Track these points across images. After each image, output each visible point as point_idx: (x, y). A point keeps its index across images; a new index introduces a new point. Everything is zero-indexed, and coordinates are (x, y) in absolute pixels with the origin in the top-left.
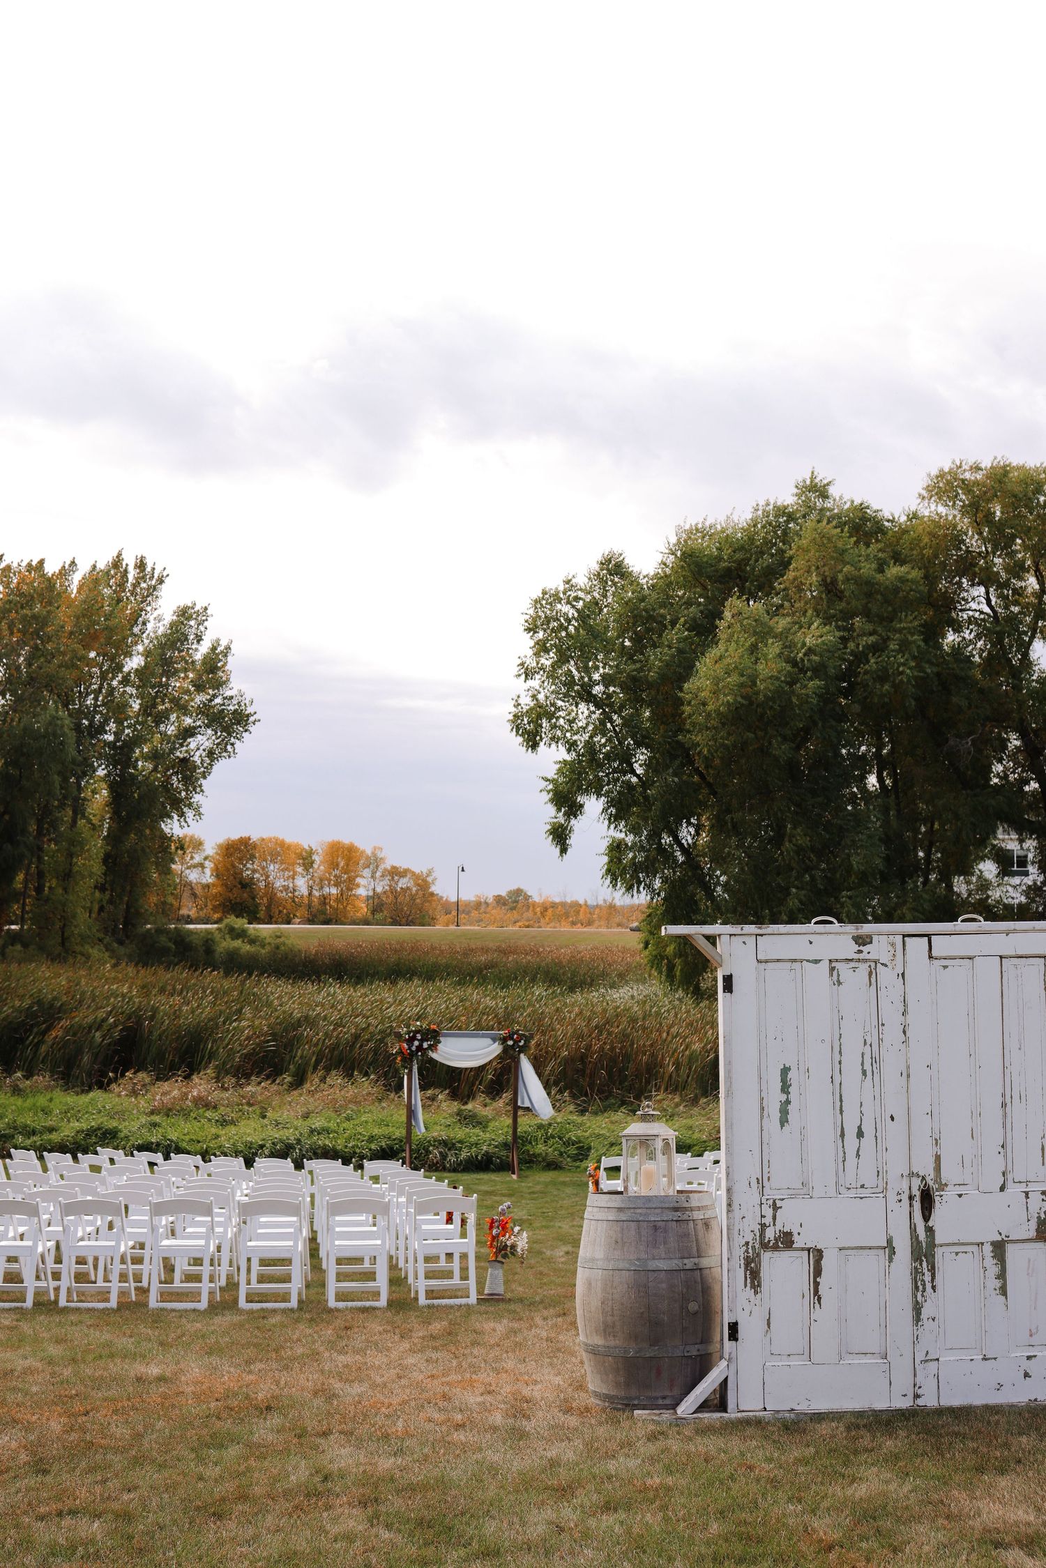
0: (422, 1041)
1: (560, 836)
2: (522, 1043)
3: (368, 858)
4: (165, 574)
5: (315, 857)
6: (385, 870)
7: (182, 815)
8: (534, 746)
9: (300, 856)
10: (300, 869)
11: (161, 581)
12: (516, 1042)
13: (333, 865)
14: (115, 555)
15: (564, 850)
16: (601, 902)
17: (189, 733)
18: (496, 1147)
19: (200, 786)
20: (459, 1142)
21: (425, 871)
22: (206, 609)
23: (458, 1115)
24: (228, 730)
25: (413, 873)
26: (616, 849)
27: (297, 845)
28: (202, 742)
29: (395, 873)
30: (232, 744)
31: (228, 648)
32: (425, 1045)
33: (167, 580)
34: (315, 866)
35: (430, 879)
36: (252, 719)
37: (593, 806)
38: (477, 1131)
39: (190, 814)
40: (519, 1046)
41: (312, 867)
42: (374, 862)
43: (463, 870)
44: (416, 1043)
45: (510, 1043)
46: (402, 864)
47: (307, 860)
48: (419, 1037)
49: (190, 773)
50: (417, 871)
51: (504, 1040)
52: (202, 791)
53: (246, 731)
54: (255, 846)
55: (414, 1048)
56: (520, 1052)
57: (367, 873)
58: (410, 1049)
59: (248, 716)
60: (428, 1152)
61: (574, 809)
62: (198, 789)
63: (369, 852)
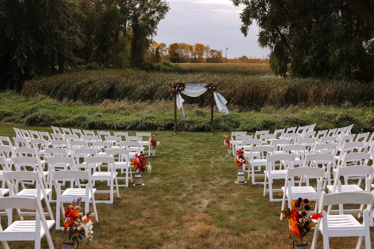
0: (179, 87)
1: (244, 30)
2: (214, 88)
3: (206, 47)
5: (193, 48)
6: (210, 50)
7: (152, 34)
8: (237, 5)
9: (189, 47)
10: (189, 51)
12: (212, 87)
13: (197, 49)
15: (246, 35)
17: (153, 13)
18: (207, 123)
19: (156, 27)
20: (195, 122)
21: (220, 51)
23: (197, 112)
24: (162, 12)
25: (217, 51)
26: (261, 34)
27: (189, 45)
28: (157, 14)
29: (213, 51)
30: (164, 15)
32: (180, 89)
34: (193, 50)
35: (221, 53)
36: (168, 8)
38: (202, 118)
39: (154, 34)
40: (213, 89)
41: (192, 50)
42: (207, 48)
43: (227, 49)
44: (177, 88)
45: (210, 88)
46: (214, 49)
47: (191, 48)
48: (178, 86)
49: (153, 24)
50: (218, 51)
51: (207, 87)
52: (157, 28)
53: (167, 12)
54: (178, 45)
55: (176, 90)
56: (214, 91)
57: (206, 51)
58: (175, 90)
59: (168, 7)
60: (184, 125)
61: (249, 23)
62: (156, 28)
63: (206, 46)
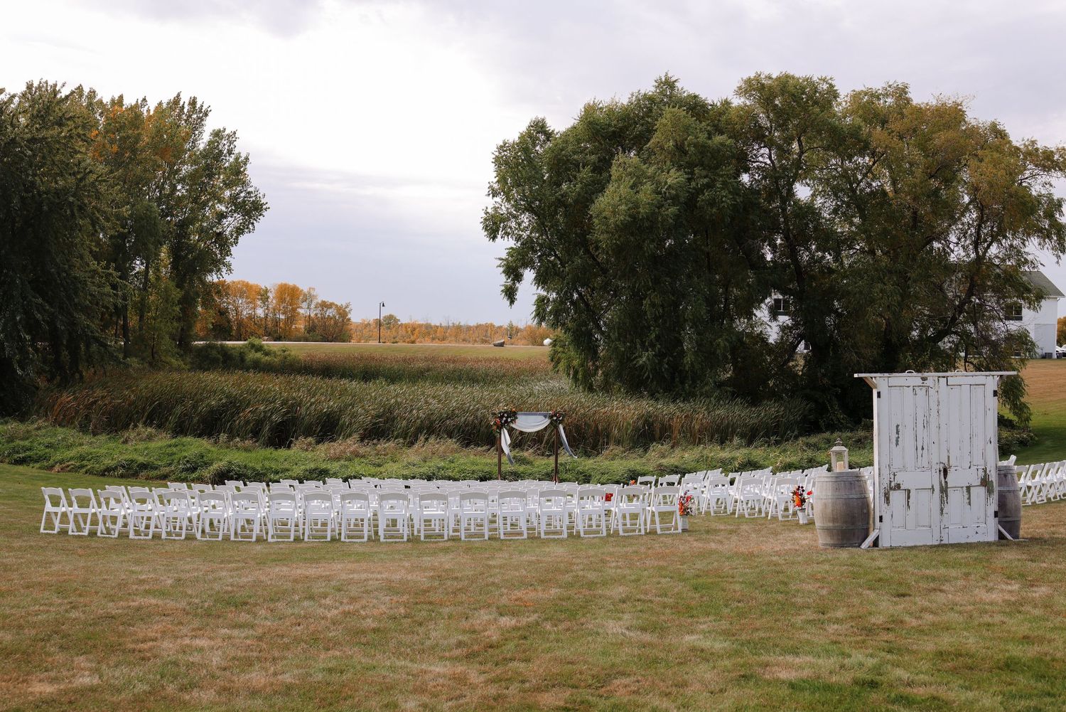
0: (507, 418)
1: (510, 294)
2: (561, 418)
3: (305, 295)
4: (209, 110)
5: (269, 294)
6: (318, 303)
7: (219, 270)
8: (494, 238)
9: (259, 293)
10: (259, 303)
11: (206, 115)
12: (558, 418)
13: (281, 299)
14: (175, 95)
15: (512, 302)
16: (451, 325)
17: (222, 216)
19: (231, 251)
21: (344, 305)
22: (235, 133)
24: (249, 214)
25: (337, 306)
26: (541, 302)
27: (257, 286)
28: (230, 223)
29: (325, 305)
30: (253, 224)
31: (247, 159)
32: (509, 420)
33: (210, 114)
34: (269, 300)
35: (347, 310)
36: (264, 207)
37: (529, 275)
39: (224, 269)
40: (559, 420)
41: (267, 301)
42: (308, 298)
43: (383, 306)
44: (504, 419)
45: (555, 418)
46: (329, 300)
47: (263, 295)
48: (506, 415)
49: (224, 243)
50: (339, 304)
51: (551, 417)
52: (231, 254)
53: (261, 215)
54: (228, 287)
55: (503, 422)
56: (559, 423)
57: (304, 305)
59: (262, 205)
61: (518, 277)
62: (229, 253)
63: (306, 291)
